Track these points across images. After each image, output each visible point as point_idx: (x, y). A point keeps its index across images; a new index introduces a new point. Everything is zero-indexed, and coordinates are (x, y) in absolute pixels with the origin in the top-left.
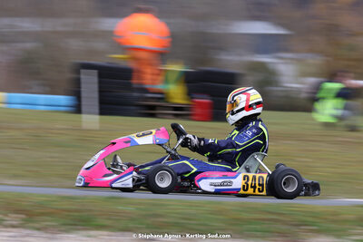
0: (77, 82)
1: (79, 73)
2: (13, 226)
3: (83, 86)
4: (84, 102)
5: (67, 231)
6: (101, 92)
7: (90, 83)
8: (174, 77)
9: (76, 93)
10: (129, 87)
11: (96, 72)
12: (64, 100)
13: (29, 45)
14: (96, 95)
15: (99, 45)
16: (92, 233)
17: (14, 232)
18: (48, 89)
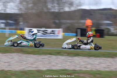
0: (77, 31)
1: (77, 29)
5: (75, 57)
6: (81, 33)
11: (80, 29)
12: (74, 34)
15: (81, 25)
17: (65, 57)
18: (72, 32)
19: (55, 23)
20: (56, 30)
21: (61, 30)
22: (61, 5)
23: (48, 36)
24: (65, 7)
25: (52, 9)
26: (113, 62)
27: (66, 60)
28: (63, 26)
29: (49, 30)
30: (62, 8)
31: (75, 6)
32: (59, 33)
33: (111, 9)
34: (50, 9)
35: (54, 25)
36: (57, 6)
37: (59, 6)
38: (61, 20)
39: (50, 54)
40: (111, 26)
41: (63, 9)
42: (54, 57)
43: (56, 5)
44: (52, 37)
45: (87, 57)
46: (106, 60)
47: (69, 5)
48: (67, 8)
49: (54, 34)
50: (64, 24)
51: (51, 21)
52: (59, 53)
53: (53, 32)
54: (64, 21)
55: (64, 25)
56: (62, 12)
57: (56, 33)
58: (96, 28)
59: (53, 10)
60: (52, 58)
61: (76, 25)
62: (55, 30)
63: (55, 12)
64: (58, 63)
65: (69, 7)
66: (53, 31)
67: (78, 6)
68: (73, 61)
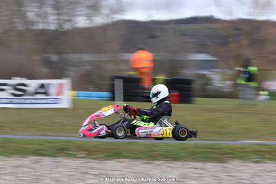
0: (113, 85)
1: (113, 81)
2: (82, 158)
3: (116, 87)
4: (116, 95)
5: (108, 160)
6: (125, 90)
7: (119, 86)
8: (161, 81)
9: (112, 91)
10: (138, 87)
11: (122, 80)
12: (106, 94)
13: (88, 68)
14: (122, 92)
15: (123, 67)
16: (121, 160)
17: (82, 160)
18: (97, 89)
19: (48, 63)
20: (53, 83)
21: (65, 82)
22: (65, 10)
23: (28, 101)
24: (77, 16)
25: (38, 22)
26: (222, 175)
27: (86, 170)
28: (72, 71)
29: (33, 84)
30: (66, 18)
31: (105, 11)
32: (59, 93)
33: (210, 20)
34: (33, 23)
35: (45, 70)
36: (54, 14)
37: (59, 14)
38: (64, 53)
39: (37, 153)
40: (212, 68)
41: (70, 21)
42: (47, 161)
43: (50, 10)
44: (41, 104)
45: (145, 161)
46: (202, 169)
47: (87, 11)
48: (81, 18)
49: (45, 93)
50: (75, 64)
51: (37, 57)
52: (63, 149)
53: (43, 90)
54: (74, 57)
55: (75, 69)
56: (68, 30)
57: (53, 91)
58: (167, 75)
59: (41, 26)
60: (42, 164)
61: (111, 67)
62: (49, 84)
63: (46, 30)
64: (61, 179)
65: (89, 17)
66: (42, 86)
67: (114, 11)
68: (103, 172)
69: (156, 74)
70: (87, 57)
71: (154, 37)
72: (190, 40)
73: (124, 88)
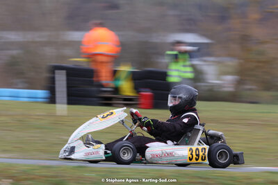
0: (53, 80)
3: (57, 83)
4: (57, 95)
7: (61, 80)
8: (125, 75)
10: (91, 83)
13: (14, 52)
14: (65, 90)
40: (205, 55)
69: (118, 64)
70: (13, 36)
71: (115, 7)
72: (171, 12)
73: (68, 84)
